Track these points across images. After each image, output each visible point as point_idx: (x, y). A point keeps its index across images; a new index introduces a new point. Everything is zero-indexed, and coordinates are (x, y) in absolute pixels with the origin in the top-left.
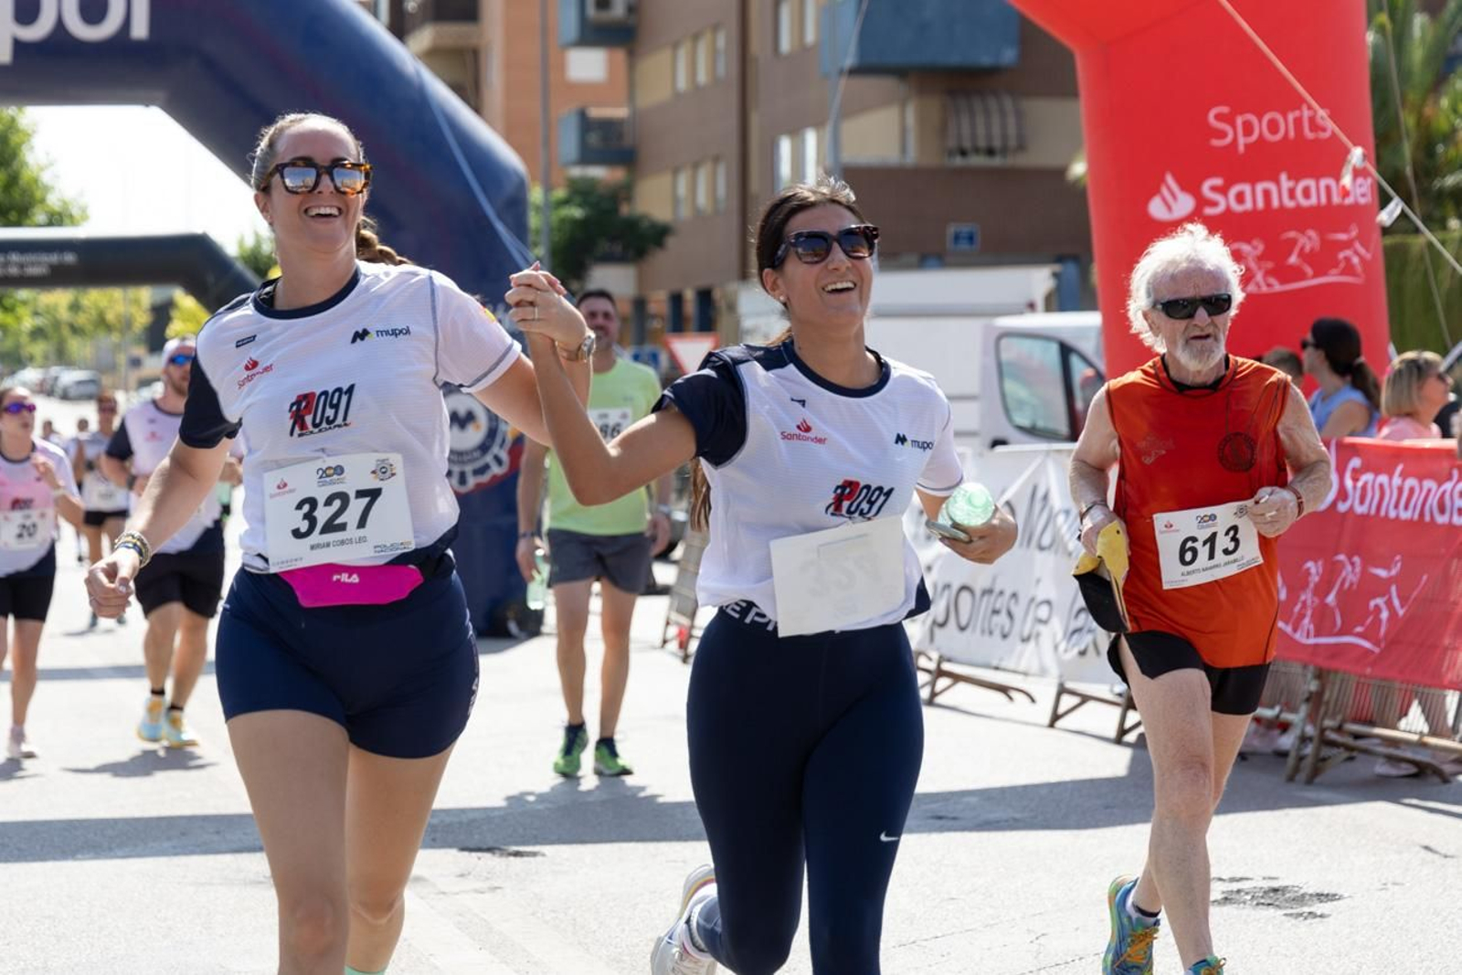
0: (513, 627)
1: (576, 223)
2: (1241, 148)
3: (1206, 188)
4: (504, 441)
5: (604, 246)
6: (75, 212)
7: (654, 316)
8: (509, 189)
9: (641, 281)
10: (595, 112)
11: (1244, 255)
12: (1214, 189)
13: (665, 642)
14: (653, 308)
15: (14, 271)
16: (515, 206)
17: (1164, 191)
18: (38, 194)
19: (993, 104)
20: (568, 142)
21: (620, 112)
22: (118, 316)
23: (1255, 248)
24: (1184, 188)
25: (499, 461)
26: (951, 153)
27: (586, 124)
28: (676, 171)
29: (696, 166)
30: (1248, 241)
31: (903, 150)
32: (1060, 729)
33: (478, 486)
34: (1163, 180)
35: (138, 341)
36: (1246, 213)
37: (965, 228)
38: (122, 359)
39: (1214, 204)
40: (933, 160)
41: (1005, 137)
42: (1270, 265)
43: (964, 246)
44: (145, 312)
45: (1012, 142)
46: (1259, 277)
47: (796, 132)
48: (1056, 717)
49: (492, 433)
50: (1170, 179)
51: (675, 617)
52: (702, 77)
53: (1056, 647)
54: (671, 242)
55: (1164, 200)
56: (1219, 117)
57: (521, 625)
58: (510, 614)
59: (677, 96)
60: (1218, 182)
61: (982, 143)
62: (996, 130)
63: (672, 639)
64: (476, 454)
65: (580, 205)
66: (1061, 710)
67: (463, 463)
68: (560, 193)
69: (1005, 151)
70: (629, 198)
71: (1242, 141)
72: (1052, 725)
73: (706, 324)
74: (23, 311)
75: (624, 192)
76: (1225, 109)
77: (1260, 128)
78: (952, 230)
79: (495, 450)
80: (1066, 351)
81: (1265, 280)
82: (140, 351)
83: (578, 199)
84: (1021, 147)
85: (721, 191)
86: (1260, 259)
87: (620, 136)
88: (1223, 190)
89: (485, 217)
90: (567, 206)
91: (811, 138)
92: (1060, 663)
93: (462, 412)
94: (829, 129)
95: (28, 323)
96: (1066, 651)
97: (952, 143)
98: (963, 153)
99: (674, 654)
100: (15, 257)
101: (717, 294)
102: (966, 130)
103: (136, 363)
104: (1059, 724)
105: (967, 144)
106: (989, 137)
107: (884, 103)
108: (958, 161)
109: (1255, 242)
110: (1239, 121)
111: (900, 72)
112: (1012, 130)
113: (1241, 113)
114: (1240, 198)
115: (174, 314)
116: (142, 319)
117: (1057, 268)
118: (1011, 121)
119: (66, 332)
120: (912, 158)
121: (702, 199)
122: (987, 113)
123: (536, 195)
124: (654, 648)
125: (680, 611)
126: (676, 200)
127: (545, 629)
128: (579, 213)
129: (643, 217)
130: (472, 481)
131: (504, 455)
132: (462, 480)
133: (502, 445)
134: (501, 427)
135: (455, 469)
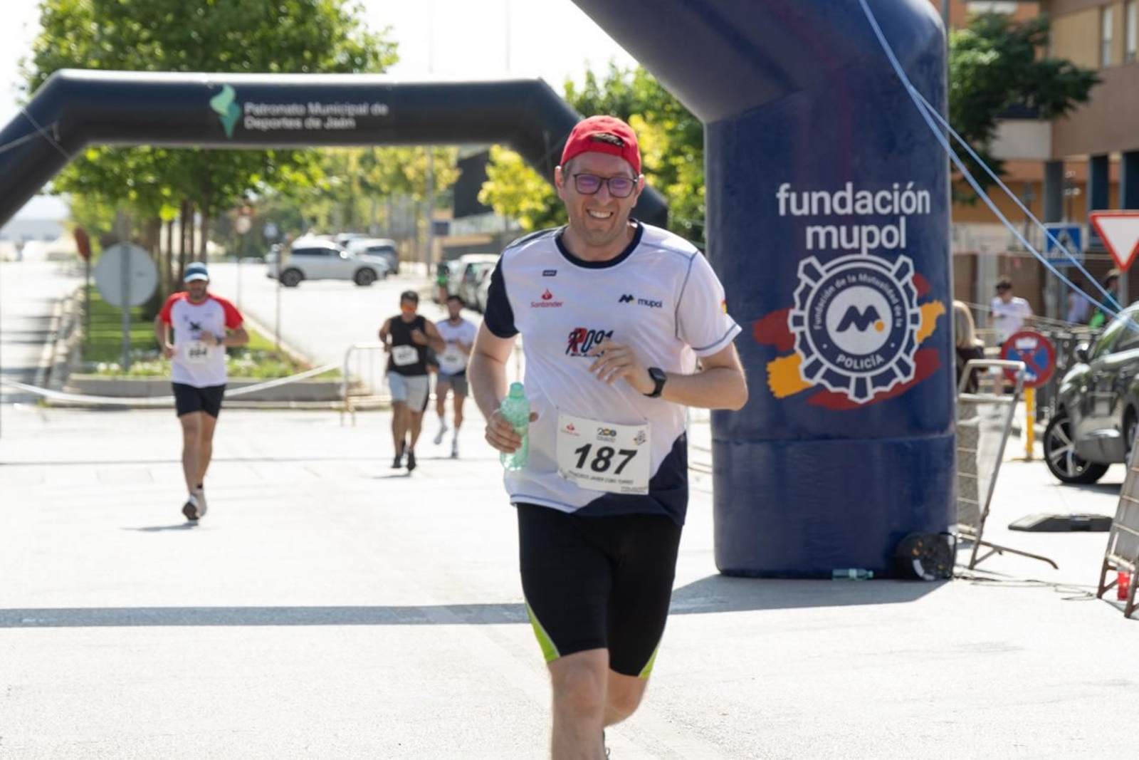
0: (917, 565)
1: (984, 70)
4: (911, 343)
5: (1015, 97)
6: (380, 49)
7: (1073, 184)
8: (922, 44)
9: (1056, 140)
13: (1102, 589)
14: (1069, 173)
15: (314, 123)
18: (338, 31)
22: (420, 172)
25: (905, 369)
28: (1102, 9)
35: (442, 202)
38: (423, 223)
44: (450, 169)
49: (897, 334)
51: (1114, 560)
54: (1095, 92)
57: (930, 566)
58: (915, 551)
63: (1111, 586)
64: (879, 359)
65: (985, 51)
68: (964, 34)
70: (1045, 42)
74: (314, 169)
75: (1040, 33)
79: (901, 354)
82: (444, 215)
83: (984, 42)
89: (894, 76)
93: (862, 308)
95: (323, 182)
99: (1114, 605)
100: (315, 108)
103: (441, 229)
115: (490, 171)
116: (449, 176)
119: (357, 190)
121: (1134, 44)
124: (1088, 597)
125: (1119, 553)
126: (1101, 43)
127: (956, 570)
128: (987, 58)
129: (1064, 63)
130: (871, 392)
131: (910, 361)
132: (861, 390)
133: (907, 351)
134: (909, 326)
135: (854, 377)
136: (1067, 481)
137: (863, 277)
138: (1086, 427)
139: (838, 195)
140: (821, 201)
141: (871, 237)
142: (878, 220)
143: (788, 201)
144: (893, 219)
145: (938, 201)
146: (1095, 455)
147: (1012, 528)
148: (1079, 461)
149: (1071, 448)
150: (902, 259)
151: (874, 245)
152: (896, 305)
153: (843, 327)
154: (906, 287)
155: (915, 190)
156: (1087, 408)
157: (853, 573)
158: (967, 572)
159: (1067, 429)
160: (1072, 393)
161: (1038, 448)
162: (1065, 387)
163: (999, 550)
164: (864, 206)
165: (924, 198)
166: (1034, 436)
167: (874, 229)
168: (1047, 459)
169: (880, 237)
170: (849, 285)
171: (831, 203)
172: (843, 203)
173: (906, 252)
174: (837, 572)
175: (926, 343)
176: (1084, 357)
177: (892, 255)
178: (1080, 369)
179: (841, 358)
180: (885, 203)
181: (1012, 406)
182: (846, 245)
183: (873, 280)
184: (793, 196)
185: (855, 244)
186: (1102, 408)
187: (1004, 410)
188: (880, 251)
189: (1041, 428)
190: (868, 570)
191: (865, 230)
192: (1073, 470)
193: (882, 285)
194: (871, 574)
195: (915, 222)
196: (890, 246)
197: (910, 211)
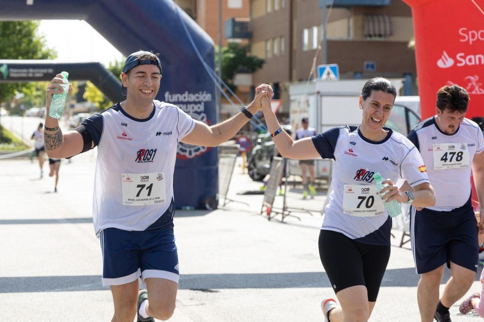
0: (207, 206)
1: (231, 59)
2: (471, 43)
3: (458, 57)
5: (240, 67)
6: (52, 53)
8: (208, 50)
9: (254, 79)
10: (238, 19)
11: (472, 81)
12: (461, 57)
13: (262, 212)
15: (31, 75)
16: (210, 56)
17: (443, 57)
19: (381, 18)
20: (228, 30)
21: (247, 19)
23: (475, 78)
24: (450, 57)
25: (203, 147)
26: (366, 36)
27: (235, 24)
28: (266, 41)
29: (274, 39)
30: (473, 76)
31: (349, 35)
32: (404, 248)
33: (196, 156)
34: (442, 54)
35: (73, 98)
36: (472, 66)
37: (370, 63)
38: (67, 105)
39: (461, 62)
40: (359, 38)
41: (385, 31)
42: (481, 84)
43: (370, 69)
44: (75, 88)
45: (388, 32)
46: (477, 88)
47: (310, 28)
48: (402, 244)
50: (445, 53)
51: (266, 204)
52: (277, 7)
53: (403, 219)
54: (265, 66)
55: (443, 61)
56: (463, 32)
57: (211, 205)
58: (207, 201)
59: (268, 14)
60: (462, 54)
61: (377, 33)
62: (382, 28)
63: (265, 211)
65: (232, 53)
66: (404, 241)
67: (191, 147)
68: (225, 48)
69: (385, 35)
70: (250, 50)
71: (471, 40)
72: (401, 246)
73: (277, 97)
75: (248, 48)
76: (465, 29)
77: (478, 35)
78: (366, 63)
80: (407, 110)
81: (479, 90)
82: (73, 102)
83: (231, 51)
84: (391, 34)
85: (283, 48)
86: (477, 82)
87: (247, 28)
88: (464, 58)
90: (227, 53)
91: (315, 30)
92: (404, 224)
94: (322, 27)
95: (35, 93)
96: (406, 220)
97: (366, 33)
98: (370, 36)
99: (265, 217)
100: (31, 70)
101: (281, 85)
102: (371, 28)
103: (72, 106)
104: (404, 246)
105: (372, 33)
106: (380, 30)
107: (342, 18)
108: (368, 39)
109: (475, 76)
110: (470, 33)
111: (348, 7)
112: (388, 28)
113: (471, 30)
114: (470, 60)
115: (86, 89)
116: (75, 91)
117: (404, 79)
118: (388, 25)
120: (352, 37)
121: (276, 51)
122: (379, 22)
123: (217, 49)
124: (258, 215)
125: (267, 202)
126: (266, 51)
127: (219, 207)
128: (232, 55)
129: (254, 57)
130: (194, 154)
132: (190, 153)
135: (188, 150)
136: (254, 180)
138: (260, 164)
139: (183, 95)
140: (178, 98)
141: (193, 108)
142: (195, 103)
143: (168, 98)
144: (200, 103)
145: (213, 97)
146: (262, 172)
147: (238, 194)
148: (258, 174)
149: (255, 170)
150: (203, 115)
151: (194, 110)
155: (207, 93)
156: (260, 158)
157: (188, 208)
158: (223, 208)
159: (255, 165)
160: (255, 155)
161: (246, 170)
162: (254, 152)
163: (232, 201)
164: (191, 99)
165: (208, 97)
166: (244, 167)
167: (193, 105)
168: (249, 174)
169: (196, 108)
171: (181, 98)
172: (185, 98)
173: (204, 112)
174: (184, 208)
176: (259, 144)
177: (199, 113)
178: (258, 147)
180: (197, 98)
181: (236, 158)
184: (170, 96)
185: (188, 110)
186: (264, 159)
187: (233, 160)
188: (196, 112)
189: (247, 164)
190: (193, 206)
192: (256, 177)
194: (193, 208)
195: (206, 103)
196: (199, 110)
197: (205, 100)
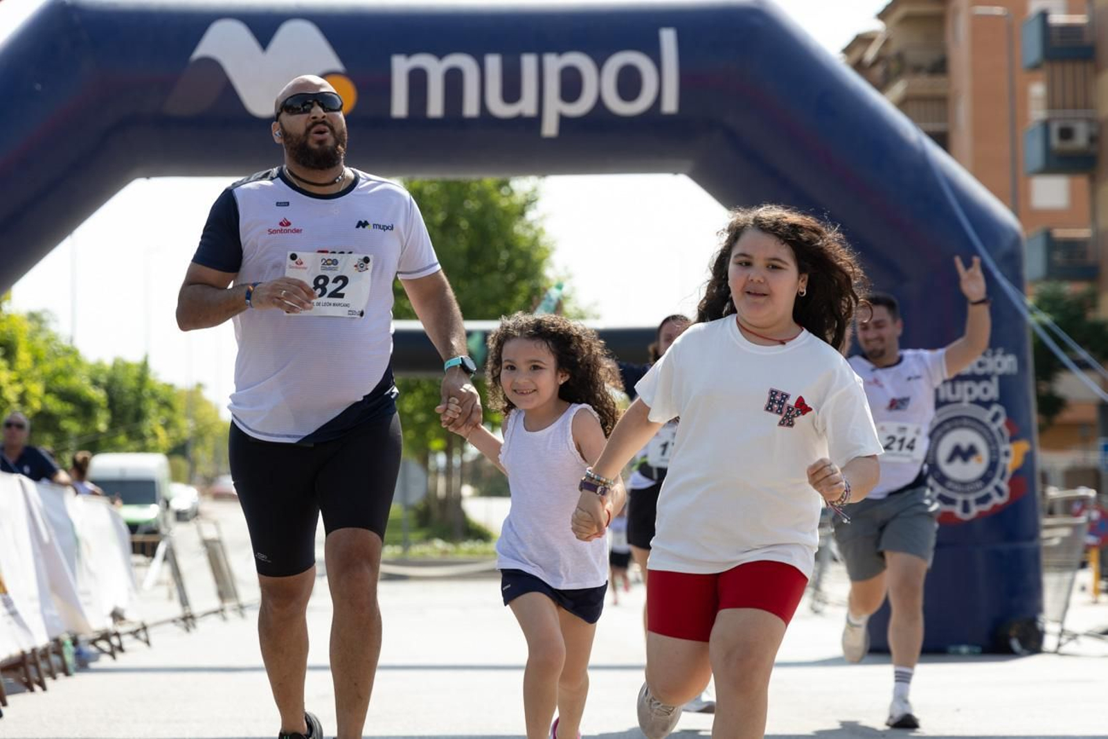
0: (1014, 642)
4: (1004, 473)
10: (1061, 234)
21: (1083, 233)
25: (999, 491)
27: (1052, 243)
33: (981, 514)
57: (1023, 643)
58: (1013, 632)
64: (979, 485)
67: (966, 492)
70: (1094, 307)
75: (1091, 301)
79: (996, 481)
87: (1084, 255)
93: (965, 446)
130: (975, 510)
131: (1004, 486)
132: (966, 508)
133: (1002, 477)
134: (1003, 460)
135: (960, 498)
137: (965, 422)
141: (970, 391)
142: (976, 378)
144: (987, 377)
145: (1022, 363)
150: (996, 408)
151: (974, 397)
152: (992, 443)
153: (951, 459)
154: (1000, 430)
155: (1005, 354)
163: (1078, 637)
167: (971, 384)
169: (978, 390)
170: (953, 428)
173: (1000, 402)
175: (1017, 473)
177: (987, 405)
179: (949, 484)
180: (981, 364)
182: (951, 397)
183: (974, 424)
185: (958, 396)
188: (978, 402)
191: (967, 385)
193: (981, 428)
195: (1003, 379)
196: (985, 398)
197: (1000, 371)
